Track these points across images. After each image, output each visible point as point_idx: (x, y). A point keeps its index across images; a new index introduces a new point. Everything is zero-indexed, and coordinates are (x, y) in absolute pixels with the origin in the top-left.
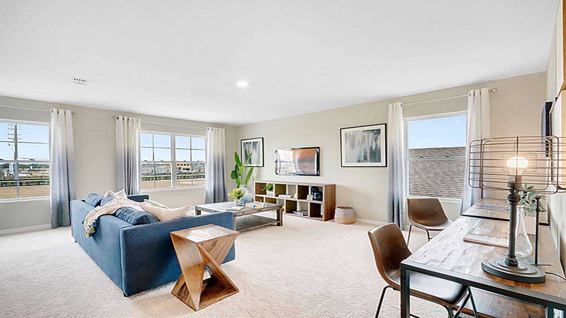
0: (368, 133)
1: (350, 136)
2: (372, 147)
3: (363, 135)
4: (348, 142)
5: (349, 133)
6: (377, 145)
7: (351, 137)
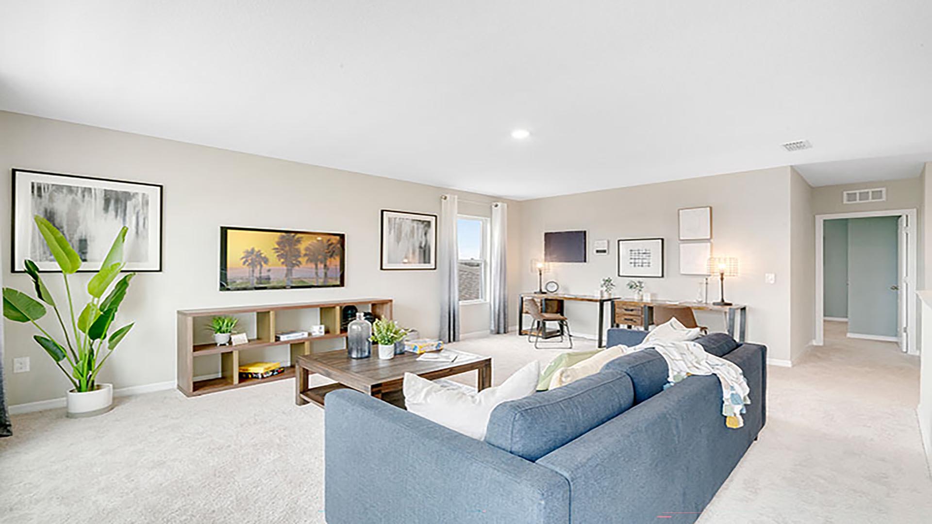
0: (418, 224)
1: (395, 224)
2: (421, 243)
3: (412, 225)
4: (392, 232)
5: (395, 219)
6: (426, 241)
7: (396, 226)
